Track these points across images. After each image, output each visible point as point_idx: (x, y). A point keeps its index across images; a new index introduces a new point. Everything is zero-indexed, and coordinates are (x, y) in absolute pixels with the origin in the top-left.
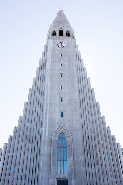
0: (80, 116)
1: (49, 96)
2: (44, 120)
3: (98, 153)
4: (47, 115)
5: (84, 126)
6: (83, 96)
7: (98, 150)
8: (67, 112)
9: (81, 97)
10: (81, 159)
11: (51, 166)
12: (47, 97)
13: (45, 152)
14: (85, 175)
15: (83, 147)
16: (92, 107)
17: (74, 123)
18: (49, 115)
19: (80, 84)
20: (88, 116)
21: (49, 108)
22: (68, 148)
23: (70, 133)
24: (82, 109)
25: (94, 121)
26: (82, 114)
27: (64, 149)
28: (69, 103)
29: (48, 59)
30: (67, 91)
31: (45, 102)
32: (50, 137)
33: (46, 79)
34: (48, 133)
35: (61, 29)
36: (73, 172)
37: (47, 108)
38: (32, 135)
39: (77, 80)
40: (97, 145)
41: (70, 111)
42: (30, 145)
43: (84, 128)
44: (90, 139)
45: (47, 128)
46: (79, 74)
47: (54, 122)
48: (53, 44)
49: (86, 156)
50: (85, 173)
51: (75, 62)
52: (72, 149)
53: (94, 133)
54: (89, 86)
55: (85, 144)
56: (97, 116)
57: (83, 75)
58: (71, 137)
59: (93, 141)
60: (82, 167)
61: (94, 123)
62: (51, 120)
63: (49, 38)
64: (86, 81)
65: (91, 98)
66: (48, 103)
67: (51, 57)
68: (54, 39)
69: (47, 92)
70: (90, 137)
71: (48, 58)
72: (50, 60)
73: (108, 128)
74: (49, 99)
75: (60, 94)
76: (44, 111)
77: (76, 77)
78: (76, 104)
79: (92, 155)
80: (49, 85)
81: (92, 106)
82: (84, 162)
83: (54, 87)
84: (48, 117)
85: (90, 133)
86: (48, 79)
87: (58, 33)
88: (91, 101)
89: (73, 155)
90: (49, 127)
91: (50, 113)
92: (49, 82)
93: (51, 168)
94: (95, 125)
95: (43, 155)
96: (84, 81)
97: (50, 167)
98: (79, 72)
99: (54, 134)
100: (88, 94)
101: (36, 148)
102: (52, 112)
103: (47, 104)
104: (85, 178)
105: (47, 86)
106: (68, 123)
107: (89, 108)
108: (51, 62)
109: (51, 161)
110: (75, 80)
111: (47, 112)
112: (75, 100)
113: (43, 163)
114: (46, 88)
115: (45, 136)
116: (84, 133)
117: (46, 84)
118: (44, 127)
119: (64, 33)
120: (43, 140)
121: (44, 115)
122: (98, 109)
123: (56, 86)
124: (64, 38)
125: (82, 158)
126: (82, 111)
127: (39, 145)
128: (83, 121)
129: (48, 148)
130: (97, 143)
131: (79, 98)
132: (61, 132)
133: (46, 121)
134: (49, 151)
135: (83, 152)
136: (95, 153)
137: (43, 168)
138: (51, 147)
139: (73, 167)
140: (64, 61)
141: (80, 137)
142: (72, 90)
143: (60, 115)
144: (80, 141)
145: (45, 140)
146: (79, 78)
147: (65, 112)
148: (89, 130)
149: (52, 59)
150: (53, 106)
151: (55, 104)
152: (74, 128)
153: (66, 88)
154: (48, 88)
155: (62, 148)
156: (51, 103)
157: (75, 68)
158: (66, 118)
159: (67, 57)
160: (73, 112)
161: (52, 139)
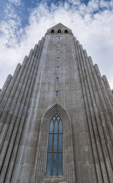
0: (81, 95)
1: (43, 76)
2: (33, 99)
4: (37, 94)
5: (87, 106)
6: (84, 74)
8: (64, 91)
9: (81, 76)
10: (86, 151)
11: (36, 161)
12: (40, 77)
13: (29, 140)
15: (88, 133)
17: (74, 103)
18: (40, 95)
19: (79, 65)
20: (92, 92)
21: (41, 87)
22: (65, 135)
23: (68, 114)
24: (83, 87)
26: (84, 92)
27: (59, 137)
28: (67, 83)
29: (45, 47)
30: (64, 72)
31: (37, 82)
32: (39, 119)
33: (41, 62)
34: (37, 115)
35: (59, 30)
36: (74, 171)
37: (39, 88)
38: (11, 112)
39: (76, 62)
41: (68, 90)
43: (87, 108)
44: (98, 120)
45: (36, 109)
46: (78, 57)
47: (46, 102)
48: (51, 37)
49: (94, 145)
50: (94, 173)
52: (71, 135)
53: (104, 111)
54: (91, 63)
55: (91, 128)
57: (83, 56)
58: (70, 118)
59: (103, 121)
60: (88, 163)
61: (102, 98)
62: (43, 99)
63: (47, 34)
65: (95, 74)
66: (41, 83)
67: (48, 46)
68: (52, 35)
69: (41, 72)
70: (97, 117)
72: (47, 48)
74: (42, 79)
75: (56, 74)
76: (35, 90)
77: (75, 61)
78: (76, 83)
79: (103, 142)
80: (43, 66)
81: (97, 80)
82: (91, 156)
83: (49, 68)
84: (38, 96)
85: (96, 111)
86: (43, 62)
87: (56, 31)
88: (95, 76)
89: (72, 144)
90: (38, 108)
91: (42, 93)
92: (44, 64)
93: (36, 164)
94: (103, 100)
95: (26, 144)
96: (84, 61)
97: (34, 163)
100: (90, 70)
102: (45, 91)
103: (39, 84)
104: (95, 182)
105: (41, 67)
106: (65, 103)
107: (94, 84)
108: (48, 49)
110: (74, 63)
111: (38, 91)
112: (75, 81)
113: (23, 156)
114: (40, 69)
115: (32, 117)
116: (88, 113)
117: (40, 66)
118: (32, 107)
119: (62, 32)
120: (28, 123)
121: (34, 94)
122: (106, 83)
123: (52, 68)
124: (62, 34)
125: (87, 149)
126: (84, 89)
127: (21, 128)
128: (86, 100)
129: (34, 134)
131: (79, 77)
132: (55, 113)
133: (35, 101)
134: (36, 138)
135: (89, 140)
137: (22, 164)
138: (39, 132)
139: (73, 163)
140: (62, 49)
141: (82, 120)
142: (70, 71)
143: (54, 94)
144: (83, 125)
145: (31, 122)
146: (79, 60)
147: (62, 92)
148: (96, 108)
149: (49, 47)
150: (46, 85)
151: (49, 83)
152: (74, 109)
153: (64, 69)
154: (42, 69)
155: (55, 135)
156: (44, 82)
157: (73, 53)
158: (63, 98)
159: (65, 46)
160: (72, 91)
161: (42, 121)
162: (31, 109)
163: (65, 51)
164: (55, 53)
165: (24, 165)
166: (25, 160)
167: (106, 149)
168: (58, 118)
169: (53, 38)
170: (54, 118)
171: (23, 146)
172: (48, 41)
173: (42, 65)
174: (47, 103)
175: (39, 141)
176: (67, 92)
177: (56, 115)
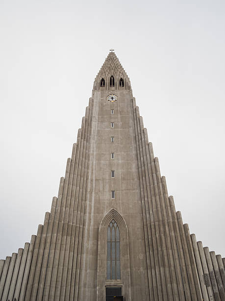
0: (139, 196)
1: (95, 169)
2: (88, 202)
3: (164, 249)
4: (92, 196)
6: (143, 168)
7: (164, 245)
8: (121, 191)
9: (140, 170)
10: (141, 258)
11: (98, 268)
12: (92, 170)
13: (89, 248)
14: (146, 281)
15: (144, 241)
16: (156, 184)
17: (131, 206)
18: (95, 197)
19: (138, 151)
20: (149, 196)
21: (95, 186)
22: (122, 243)
23: (125, 221)
24: (141, 186)
25: (158, 203)
26: (142, 193)
27: (117, 245)
28: (123, 179)
29: (94, 117)
30: (120, 161)
31: (89, 178)
32: (96, 227)
33: (92, 146)
34: (94, 222)
35: (112, 76)
36: (129, 277)
37: (92, 186)
38: (70, 224)
39: (134, 145)
40: (163, 237)
41: (125, 190)
42: (69, 238)
43: (144, 214)
44: (153, 230)
45: (92, 214)
46: (137, 137)
48: (101, 97)
49: (148, 254)
50: (146, 278)
51: (131, 121)
52: (128, 243)
53: (159, 221)
54: (151, 154)
55: (146, 237)
56: (162, 196)
57: (143, 139)
58: (126, 226)
59: (157, 232)
60: (142, 269)
61: (159, 206)
62: (98, 201)
63: (95, 88)
64: (147, 147)
65: (154, 171)
66: (94, 179)
67: (99, 115)
68: (102, 90)
69: (93, 163)
70: (153, 227)
71: (94, 115)
72: (97, 118)
73: (178, 214)
74: (95, 174)
75: (110, 165)
76: (89, 189)
77: (133, 142)
78: (133, 179)
79: (155, 252)
80: (95, 153)
81: (156, 182)
82: (145, 263)
83: (102, 155)
84: (93, 198)
85: (152, 220)
86: (95, 146)
87: (107, 81)
88: (154, 175)
89: (128, 253)
90: (95, 213)
91: (96, 193)
92: (95, 149)
93: (98, 271)
94: (159, 209)
95: (87, 253)
96: (144, 148)
97: (96, 269)
98: (137, 134)
99: (101, 223)
100: (149, 165)
101: (77, 243)
102: (100, 191)
103: (92, 180)
104: (147, 285)
105: (93, 155)
106: (122, 207)
107: (152, 186)
108: (98, 122)
109: (98, 261)
110: (132, 146)
111: (92, 192)
112: (132, 175)
113: (86, 264)
114: (91, 157)
115: (89, 225)
116: (144, 220)
117: (91, 152)
118: (88, 213)
119: (116, 83)
120: (86, 231)
121: (88, 196)
122: (164, 187)
123: (105, 154)
124: (116, 89)
125: (141, 256)
126: (142, 190)
127: (81, 238)
128: (143, 204)
129: (93, 243)
130: (162, 235)
131: (137, 170)
132: (112, 220)
133: (91, 204)
134: (96, 247)
135: (144, 248)
136: (159, 249)
137: (86, 270)
138: (98, 241)
139: (129, 270)
140: (116, 120)
141: (139, 227)
142: (127, 160)
143: (110, 195)
144: (139, 232)
145: (88, 230)
146: (137, 143)
147: (118, 192)
148: (152, 216)
149: (100, 117)
150: (101, 182)
151: (103, 179)
152: (130, 215)
153: (120, 157)
154: (93, 157)
155: (113, 243)
156: (98, 178)
157: (131, 128)
158: (120, 200)
159: (121, 114)
160: (129, 191)
161: (100, 229)
162: (87, 214)
163: (120, 124)
164: (108, 129)
165: (88, 271)
166: (88, 268)
167: (157, 258)
168: (115, 225)
169: (104, 98)
170: (111, 225)
171: (85, 254)
172: (98, 105)
173: (93, 151)
174: (103, 207)
175: (99, 250)
176: (124, 192)
177: (113, 222)
